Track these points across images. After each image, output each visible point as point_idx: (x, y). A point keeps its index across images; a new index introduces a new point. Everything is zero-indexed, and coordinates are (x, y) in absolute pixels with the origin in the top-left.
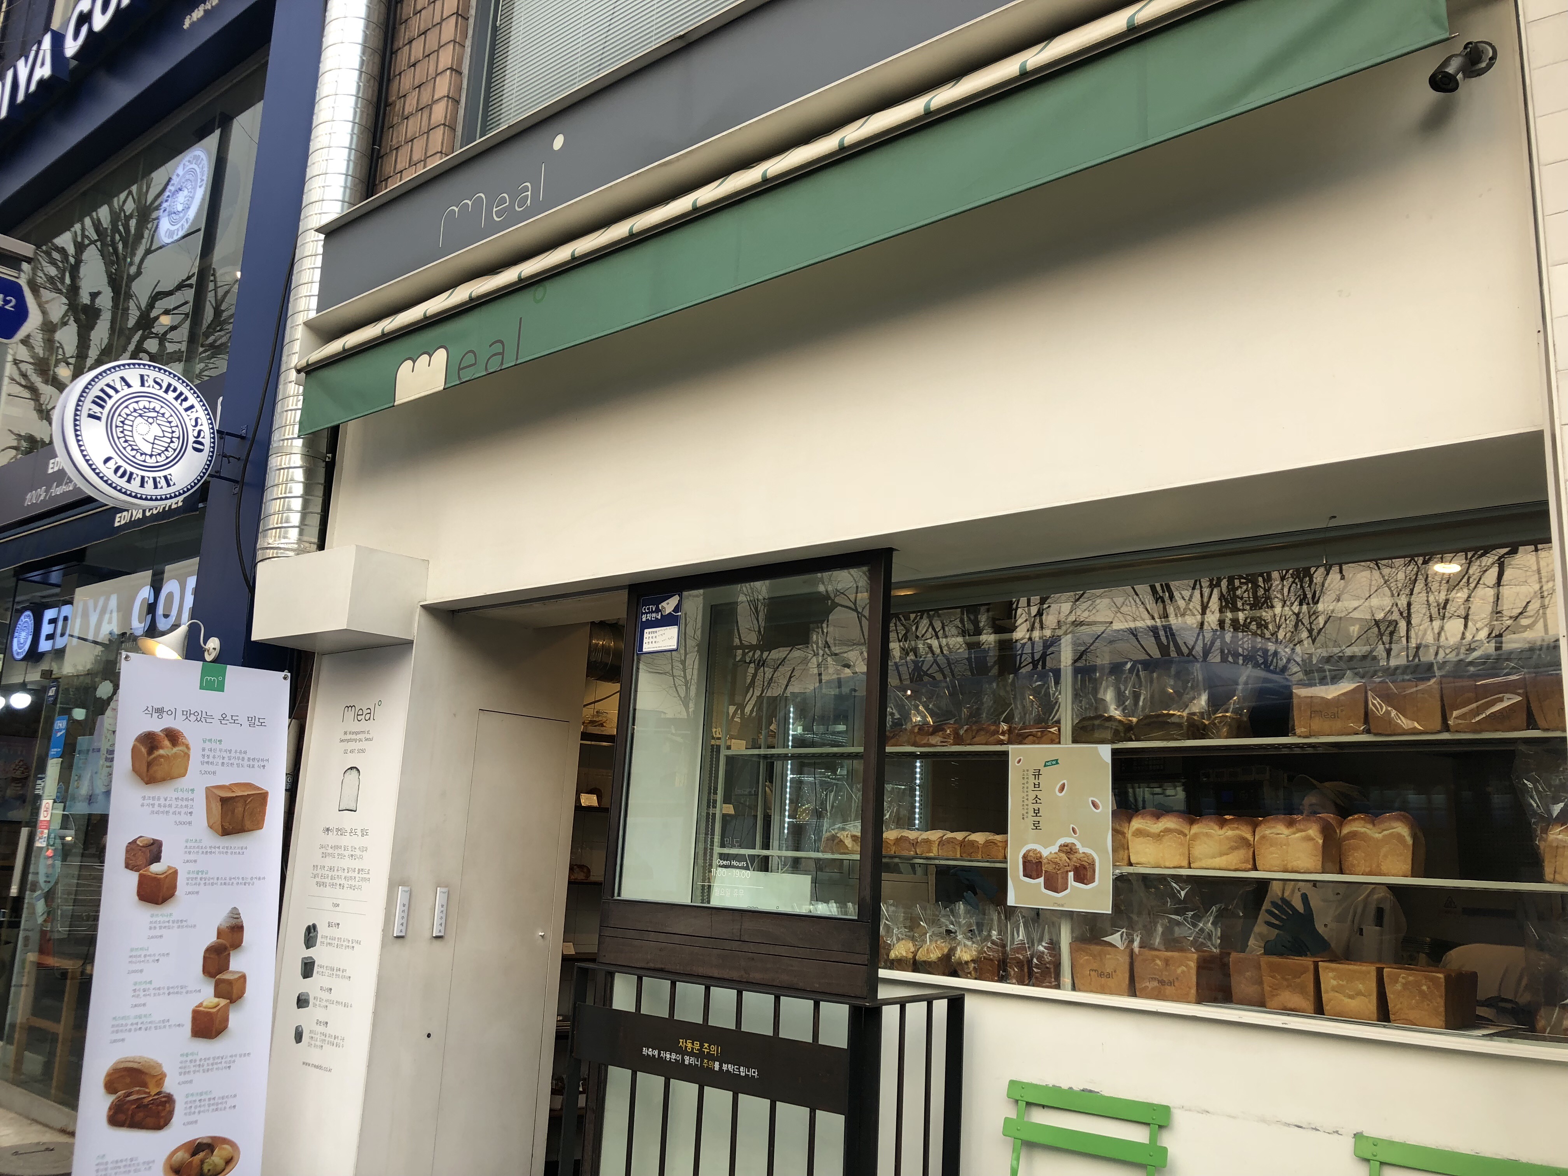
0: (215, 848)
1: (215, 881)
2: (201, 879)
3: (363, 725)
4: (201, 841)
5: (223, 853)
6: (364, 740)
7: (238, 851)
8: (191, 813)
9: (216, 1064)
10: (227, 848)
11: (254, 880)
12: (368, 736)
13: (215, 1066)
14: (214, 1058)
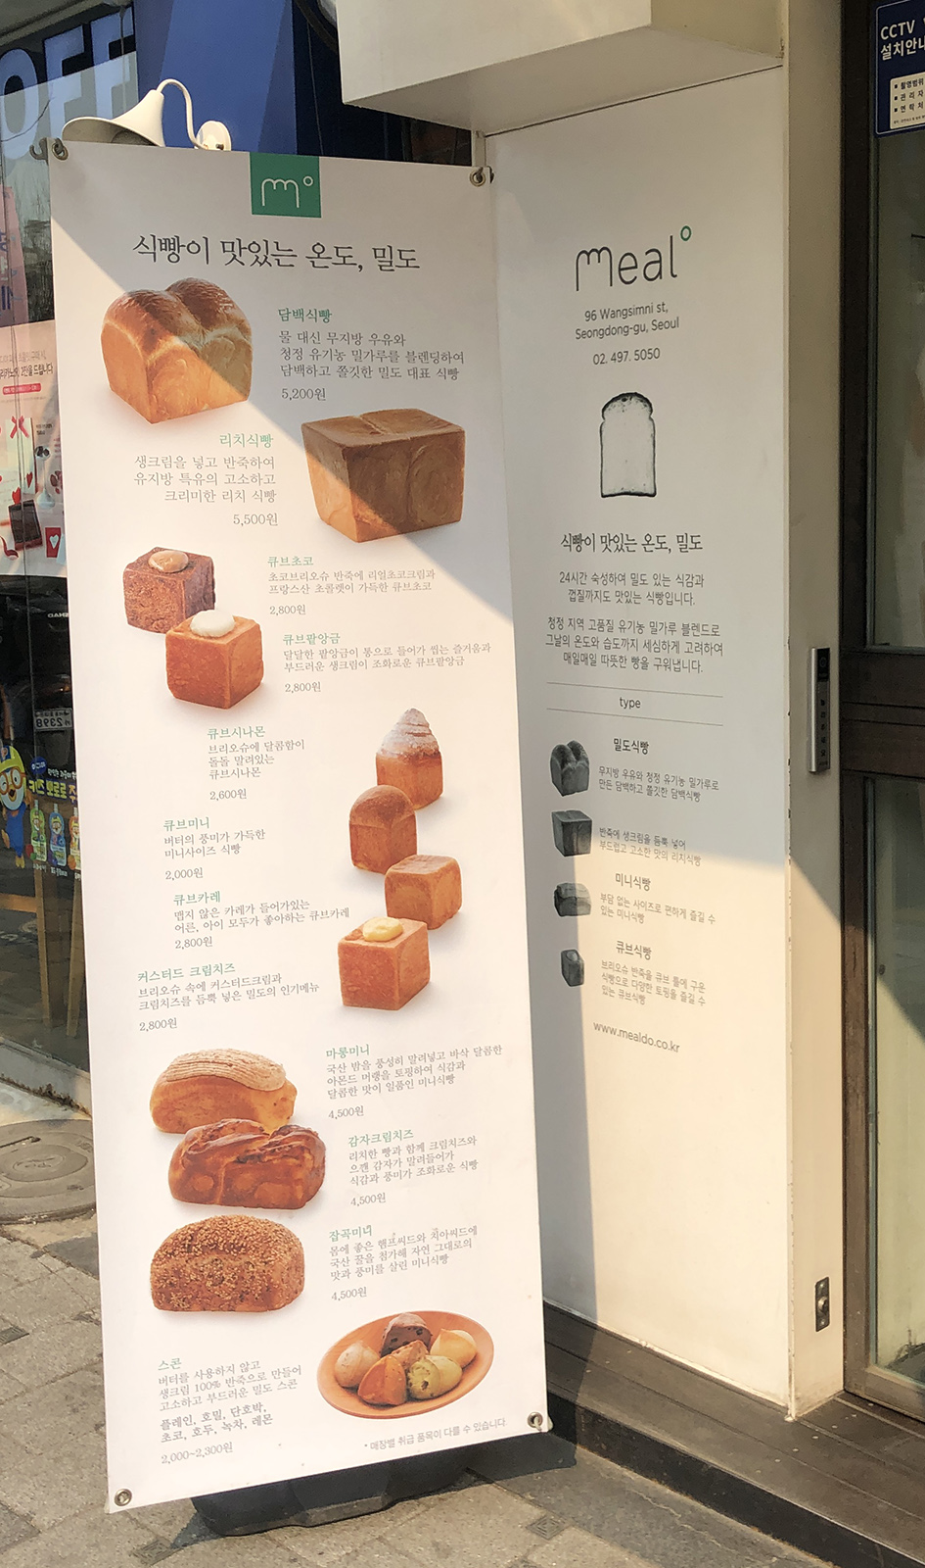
0: (349, 575)
1: (362, 658)
2: (323, 654)
3: (641, 293)
4: (309, 561)
5: (373, 587)
6: (649, 327)
7: (412, 581)
8: (271, 495)
9: (419, 1070)
10: (382, 574)
11: (465, 654)
12: (662, 317)
13: (416, 1077)
14: (413, 1059)
